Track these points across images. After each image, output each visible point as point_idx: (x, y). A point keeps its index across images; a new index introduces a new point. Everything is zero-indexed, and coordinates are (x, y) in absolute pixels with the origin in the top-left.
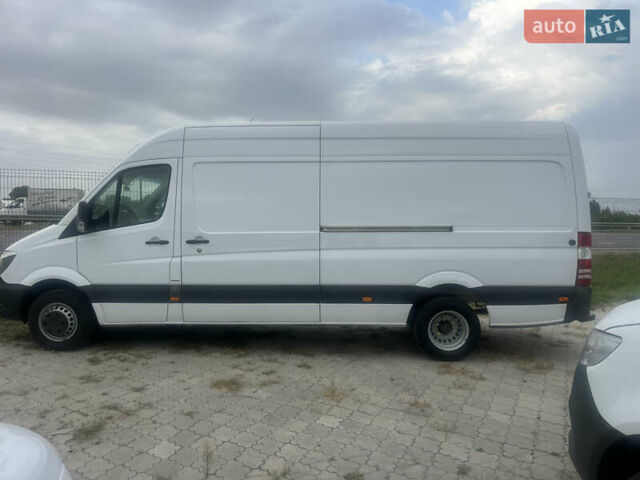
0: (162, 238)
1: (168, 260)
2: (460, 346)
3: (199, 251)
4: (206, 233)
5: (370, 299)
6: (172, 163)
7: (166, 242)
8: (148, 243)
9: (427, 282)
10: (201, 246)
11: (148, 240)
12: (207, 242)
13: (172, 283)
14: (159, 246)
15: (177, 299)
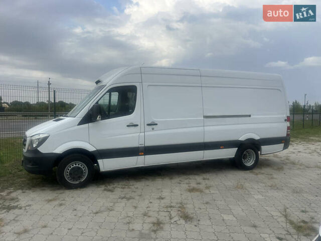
0: (135, 124)
1: (138, 134)
2: (252, 163)
3: (153, 129)
4: (156, 120)
5: (223, 147)
6: (137, 85)
7: (137, 125)
8: (128, 126)
9: (242, 138)
10: (154, 127)
11: (128, 124)
12: (156, 124)
13: (140, 146)
14: (134, 127)
15: (143, 154)
